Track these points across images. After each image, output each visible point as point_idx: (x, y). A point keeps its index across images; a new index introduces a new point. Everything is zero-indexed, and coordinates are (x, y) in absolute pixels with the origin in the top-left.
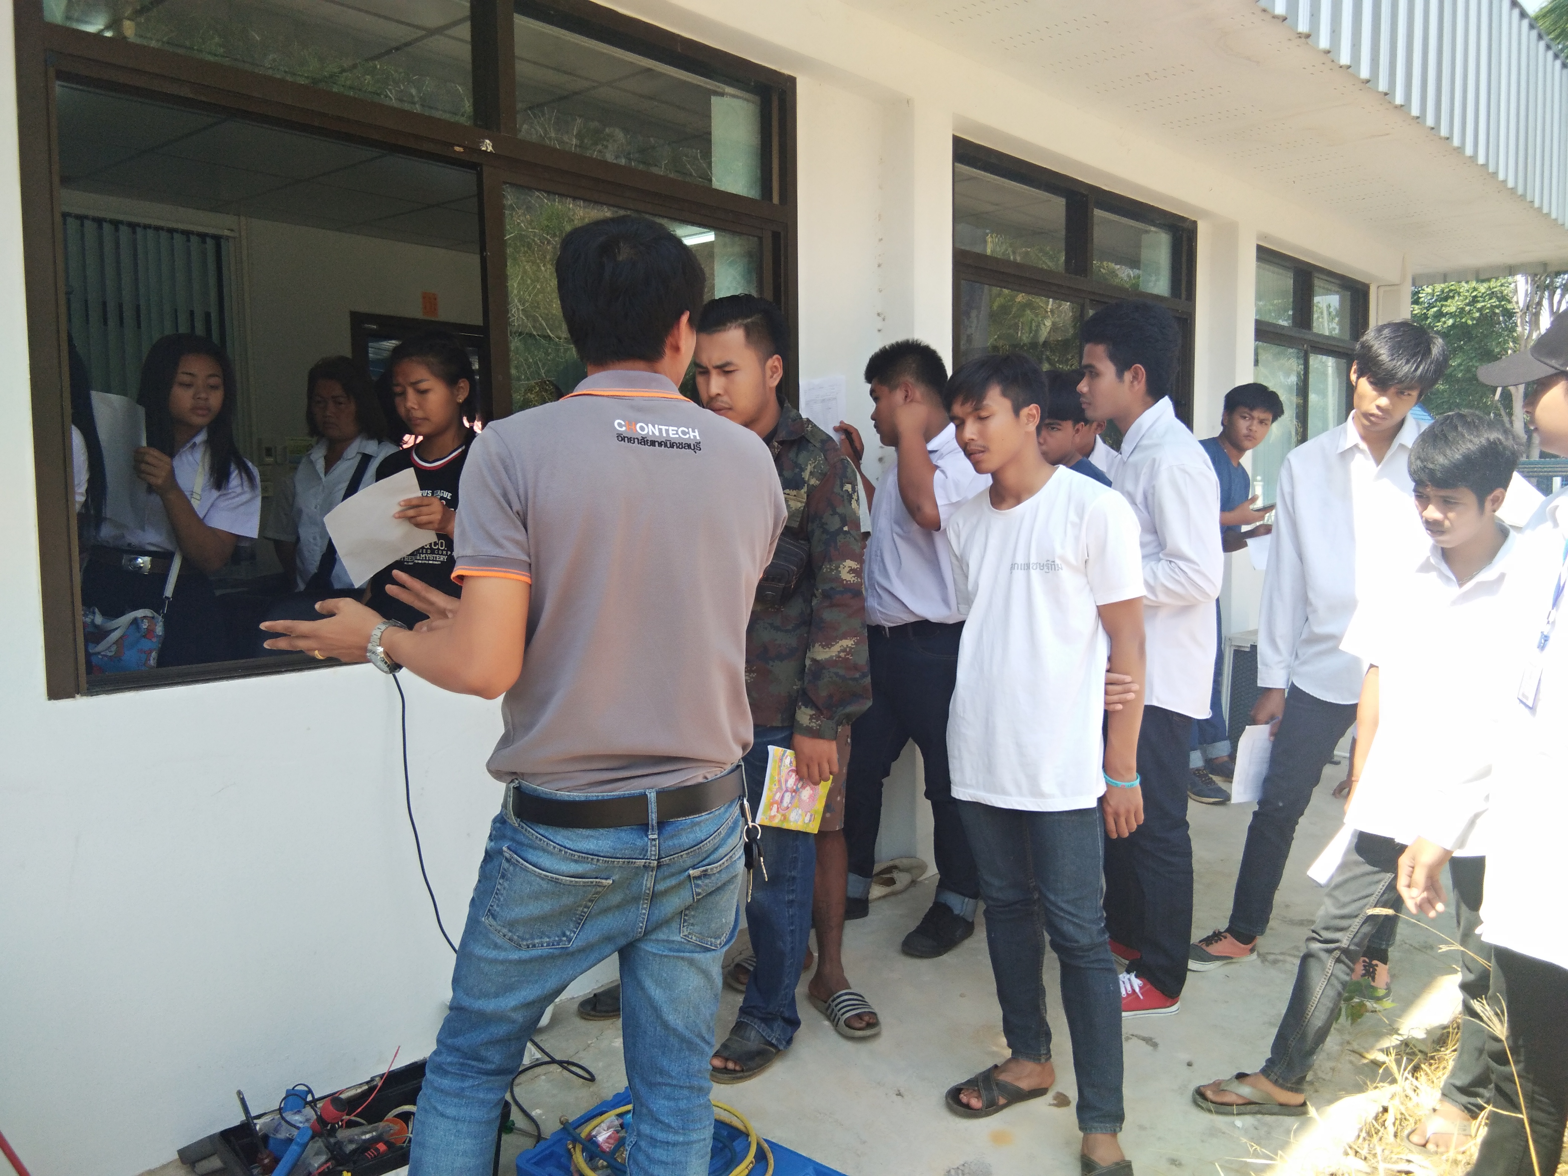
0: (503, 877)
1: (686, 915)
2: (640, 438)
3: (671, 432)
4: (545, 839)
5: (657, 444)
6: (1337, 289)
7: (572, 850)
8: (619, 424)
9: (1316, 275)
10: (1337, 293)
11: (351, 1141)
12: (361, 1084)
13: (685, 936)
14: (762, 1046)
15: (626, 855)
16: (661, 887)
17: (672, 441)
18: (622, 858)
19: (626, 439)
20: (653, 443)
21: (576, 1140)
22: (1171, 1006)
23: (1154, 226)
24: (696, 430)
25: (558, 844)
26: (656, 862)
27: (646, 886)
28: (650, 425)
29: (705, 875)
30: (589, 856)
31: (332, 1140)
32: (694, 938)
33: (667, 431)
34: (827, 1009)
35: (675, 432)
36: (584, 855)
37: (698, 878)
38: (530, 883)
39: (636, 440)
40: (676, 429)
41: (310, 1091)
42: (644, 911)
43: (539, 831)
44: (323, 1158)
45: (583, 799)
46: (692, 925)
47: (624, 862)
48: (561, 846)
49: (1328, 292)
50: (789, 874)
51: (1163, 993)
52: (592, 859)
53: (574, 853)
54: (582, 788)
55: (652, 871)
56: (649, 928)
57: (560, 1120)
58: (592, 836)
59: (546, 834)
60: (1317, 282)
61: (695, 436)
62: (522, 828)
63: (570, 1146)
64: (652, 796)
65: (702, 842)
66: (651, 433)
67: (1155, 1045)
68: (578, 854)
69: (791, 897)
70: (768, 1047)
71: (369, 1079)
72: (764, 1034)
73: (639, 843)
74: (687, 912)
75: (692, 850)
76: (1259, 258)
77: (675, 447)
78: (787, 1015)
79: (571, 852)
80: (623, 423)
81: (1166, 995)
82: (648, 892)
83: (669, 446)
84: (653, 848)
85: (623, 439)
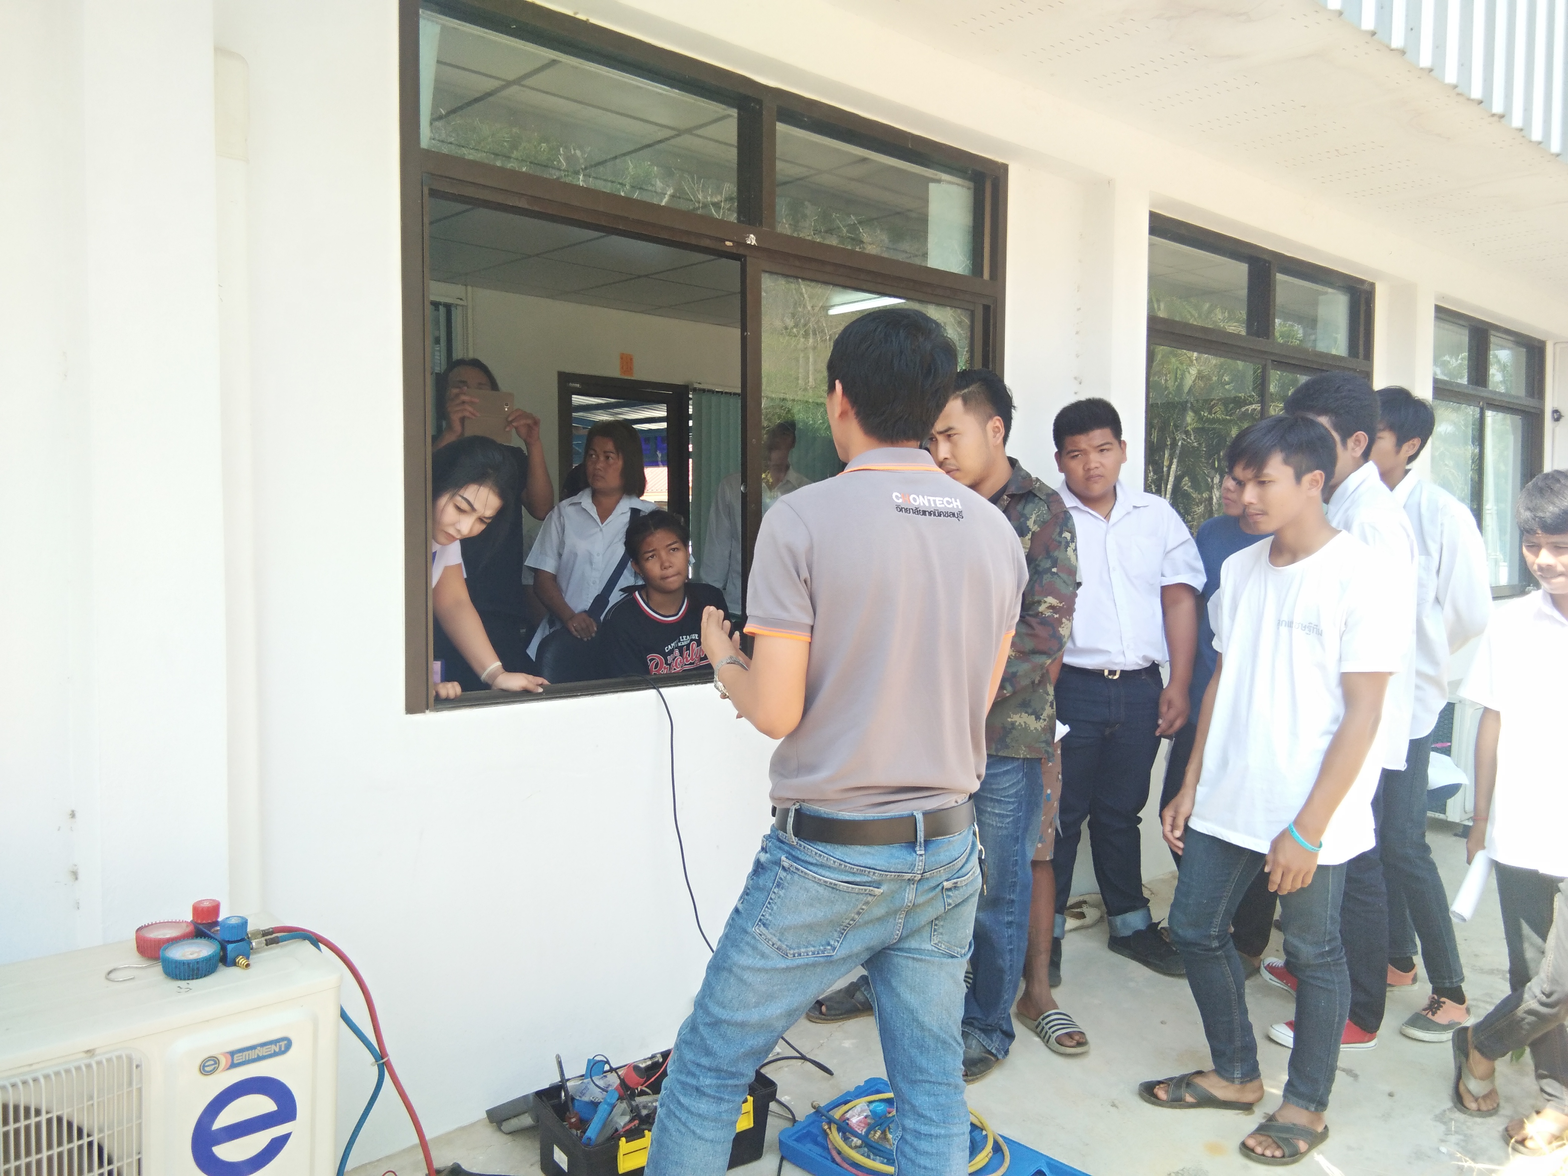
0: (778, 886)
1: (936, 925)
2: (914, 509)
3: (938, 503)
4: (825, 855)
5: (927, 513)
6: (1510, 345)
7: (851, 864)
8: (897, 497)
9: (1492, 332)
10: (1509, 348)
11: (645, 1107)
12: (645, 1059)
13: (935, 944)
14: (984, 1055)
15: (898, 869)
16: (921, 900)
17: (940, 511)
18: (894, 872)
19: (903, 509)
20: (924, 513)
21: (830, 1121)
22: (1368, 1041)
23: (1333, 288)
24: (958, 500)
25: (838, 859)
26: (920, 876)
27: (908, 898)
28: (920, 496)
29: (955, 887)
30: (866, 869)
31: (633, 1103)
32: (943, 946)
33: (934, 501)
34: (1037, 1027)
35: (941, 502)
36: (862, 868)
37: (949, 890)
38: (807, 890)
39: (911, 510)
40: (942, 499)
41: (608, 1062)
42: (900, 921)
43: (818, 847)
44: (627, 1118)
45: (862, 819)
46: (942, 934)
47: (895, 876)
48: (842, 861)
49: (1503, 347)
50: (1008, 897)
51: (1361, 1028)
52: (869, 872)
53: (853, 866)
54: (861, 809)
55: (913, 884)
56: (904, 934)
57: (812, 1104)
58: (868, 853)
59: (826, 851)
60: (1493, 339)
61: (957, 506)
62: (801, 845)
63: (826, 1127)
64: (920, 817)
65: (956, 859)
66: (922, 504)
67: (1355, 1076)
68: (857, 867)
69: (1010, 919)
70: (988, 1056)
71: (650, 1056)
72: (984, 1044)
73: (910, 858)
74: (937, 922)
75: (948, 866)
76: (1437, 318)
77: (942, 516)
78: (1005, 1027)
79: (851, 866)
80: (899, 496)
81: (1365, 1030)
82: (909, 904)
83: (937, 515)
84: (920, 863)
85: (901, 510)
